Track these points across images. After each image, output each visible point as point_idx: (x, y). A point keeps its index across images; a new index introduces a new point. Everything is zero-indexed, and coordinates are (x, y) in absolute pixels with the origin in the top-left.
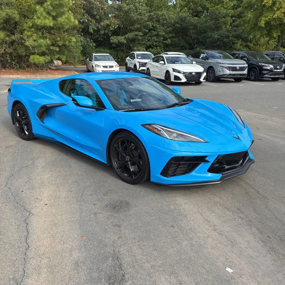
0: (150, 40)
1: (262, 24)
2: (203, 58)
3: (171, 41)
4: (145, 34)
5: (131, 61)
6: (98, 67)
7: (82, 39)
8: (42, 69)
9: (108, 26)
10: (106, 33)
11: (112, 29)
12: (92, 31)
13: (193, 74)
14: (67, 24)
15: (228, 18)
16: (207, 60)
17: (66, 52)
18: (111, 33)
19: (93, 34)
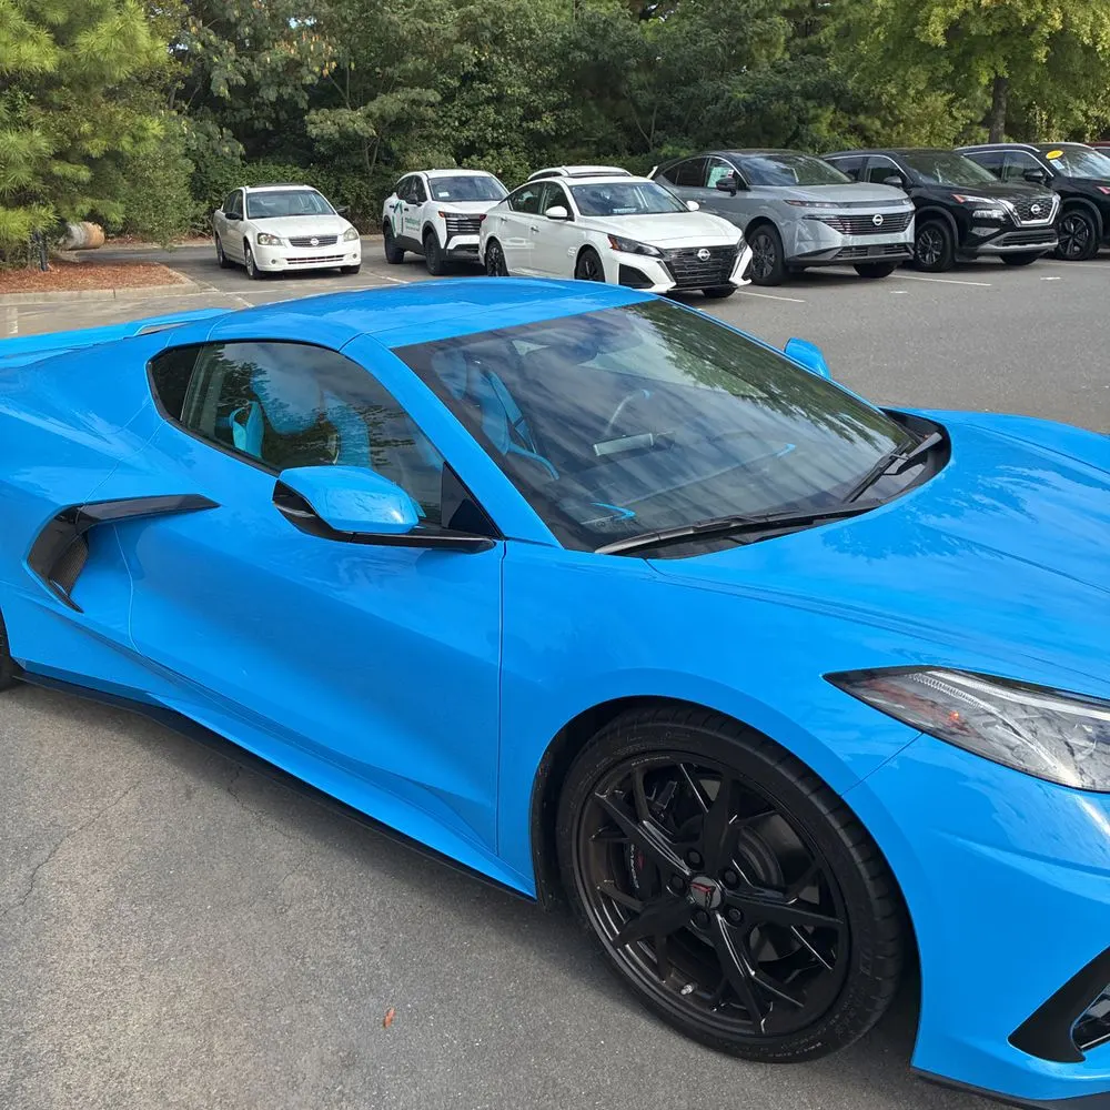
0: (467, 121)
1: (935, 35)
2: (721, 186)
3: (555, 120)
4: (449, 97)
5: (406, 209)
6: (270, 243)
7: (184, 125)
8: (23, 266)
9: (293, 66)
10: (286, 97)
11: (309, 79)
12: (224, 91)
13: (700, 255)
14: (120, 60)
15: (778, 19)
16: (740, 195)
17: (124, 185)
18: (307, 98)
19: (231, 102)
